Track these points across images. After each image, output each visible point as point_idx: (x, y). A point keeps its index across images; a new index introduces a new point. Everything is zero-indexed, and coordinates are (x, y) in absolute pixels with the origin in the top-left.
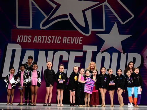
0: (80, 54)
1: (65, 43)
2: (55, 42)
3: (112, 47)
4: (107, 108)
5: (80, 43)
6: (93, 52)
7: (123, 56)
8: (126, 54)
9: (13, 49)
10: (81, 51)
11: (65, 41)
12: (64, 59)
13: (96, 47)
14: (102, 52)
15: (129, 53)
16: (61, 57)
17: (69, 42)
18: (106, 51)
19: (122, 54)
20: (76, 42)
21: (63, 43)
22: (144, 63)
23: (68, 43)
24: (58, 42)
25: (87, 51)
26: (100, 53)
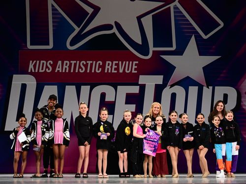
0: (135, 90)
1: (110, 71)
2: (93, 71)
3: (188, 77)
4: (182, 179)
5: (133, 71)
6: (156, 85)
7: (207, 92)
8: (211, 88)
9: (22, 84)
10: (137, 84)
11: (108, 69)
12: (107, 100)
13: (162, 77)
14: (172, 86)
15: (216, 87)
16: (103, 95)
17: (115, 69)
18: (178, 83)
19: (205, 88)
21: (106, 71)
22: (242, 103)
23: (113, 71)
24: (97, 71)
25: (145, 84)
26: (168, 87)
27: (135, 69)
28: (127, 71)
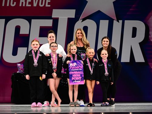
0: (48, 23)
1: (24, 5)
2: (8, 5)
3: (99, 12)
5: (47, 5)
6: (69, 19)
7: (117, 25)
8: (121, 21)
10: (50, 18)
11: (22, 3)
12: (22, 32)
14: (84, 20)
15: (125, 21)
16: (18, 28)
17: (29, 3)
18: (90, 17)
19: (115, 22)
20: (42, 4)
21: (20, 5)
22: (150, 36)
23: (27, 5)
24: (12, 5)
25: (58, 18)
26: (80, 21)
27: (49, 4)
28: (40, 5)
